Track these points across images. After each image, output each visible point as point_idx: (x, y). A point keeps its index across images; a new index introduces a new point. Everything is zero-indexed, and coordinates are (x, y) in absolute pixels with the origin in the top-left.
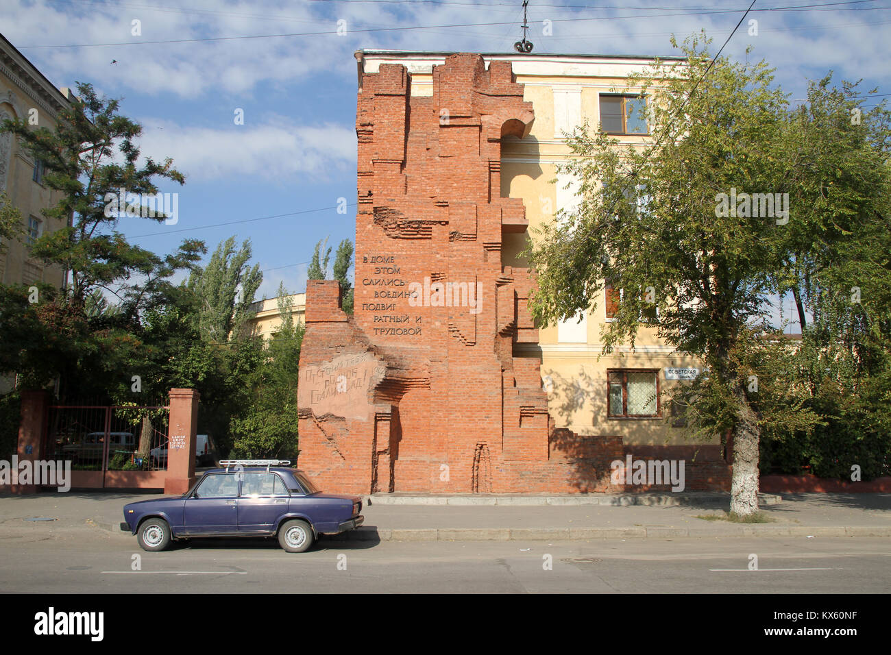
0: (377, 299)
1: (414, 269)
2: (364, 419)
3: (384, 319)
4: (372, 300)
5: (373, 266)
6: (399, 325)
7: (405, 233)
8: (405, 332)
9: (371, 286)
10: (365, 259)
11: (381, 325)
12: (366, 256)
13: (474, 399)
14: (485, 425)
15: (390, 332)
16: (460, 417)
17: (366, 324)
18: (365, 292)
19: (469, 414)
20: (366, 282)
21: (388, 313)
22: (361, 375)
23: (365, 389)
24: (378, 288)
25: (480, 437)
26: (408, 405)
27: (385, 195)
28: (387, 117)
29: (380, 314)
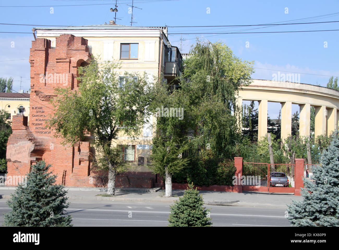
0: (37, 122)
1: (49, 111)
2: (27, 162)
3: (39, 128)
4: (35, 122)
5: (35, 110)
6: (44, 130)
7: (46, 99)
8: (45, 133)
9: (35, 117)
10: (33, 108)
11: (37, 130)
12: (33, 107)
13: (64, 156)
14: (67, 164)
15: (41, 133)
16: (59, 162)
17: (33, 130)
18: (33, 119)
19: (62, 161)
20: (33, 116)
21: (40, 126)
22: (26, 148)
23: (27, 153)
24: (37, 118)
25: (65, 168)
26: (45, 157)
27: (38, 86)
28: (39, 58)
29: (37, 126)
